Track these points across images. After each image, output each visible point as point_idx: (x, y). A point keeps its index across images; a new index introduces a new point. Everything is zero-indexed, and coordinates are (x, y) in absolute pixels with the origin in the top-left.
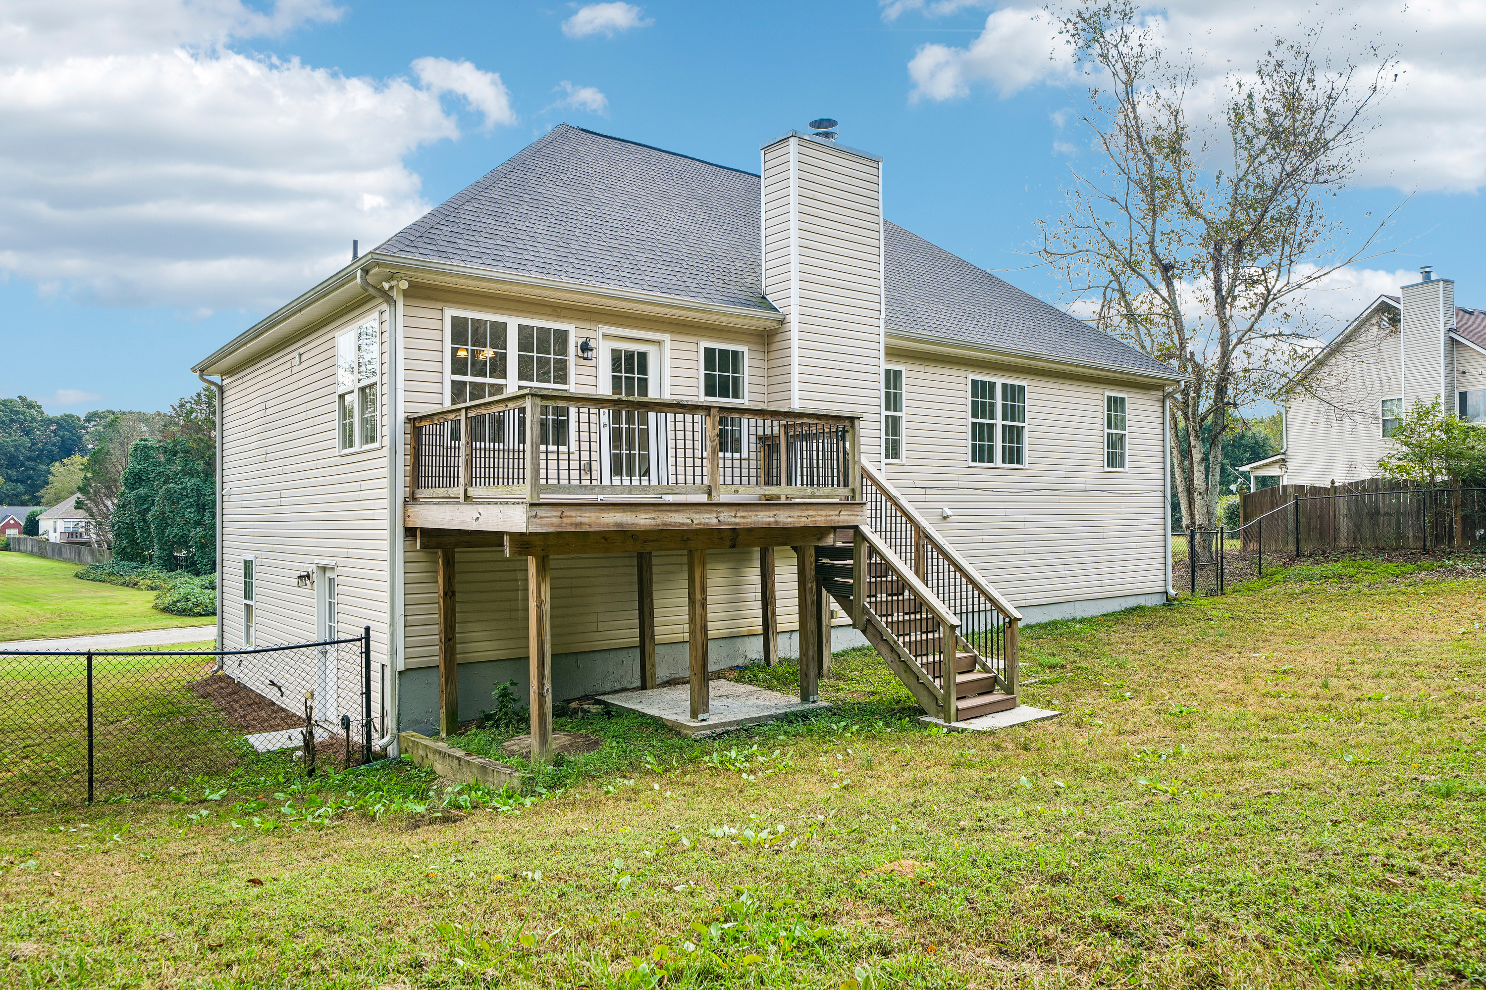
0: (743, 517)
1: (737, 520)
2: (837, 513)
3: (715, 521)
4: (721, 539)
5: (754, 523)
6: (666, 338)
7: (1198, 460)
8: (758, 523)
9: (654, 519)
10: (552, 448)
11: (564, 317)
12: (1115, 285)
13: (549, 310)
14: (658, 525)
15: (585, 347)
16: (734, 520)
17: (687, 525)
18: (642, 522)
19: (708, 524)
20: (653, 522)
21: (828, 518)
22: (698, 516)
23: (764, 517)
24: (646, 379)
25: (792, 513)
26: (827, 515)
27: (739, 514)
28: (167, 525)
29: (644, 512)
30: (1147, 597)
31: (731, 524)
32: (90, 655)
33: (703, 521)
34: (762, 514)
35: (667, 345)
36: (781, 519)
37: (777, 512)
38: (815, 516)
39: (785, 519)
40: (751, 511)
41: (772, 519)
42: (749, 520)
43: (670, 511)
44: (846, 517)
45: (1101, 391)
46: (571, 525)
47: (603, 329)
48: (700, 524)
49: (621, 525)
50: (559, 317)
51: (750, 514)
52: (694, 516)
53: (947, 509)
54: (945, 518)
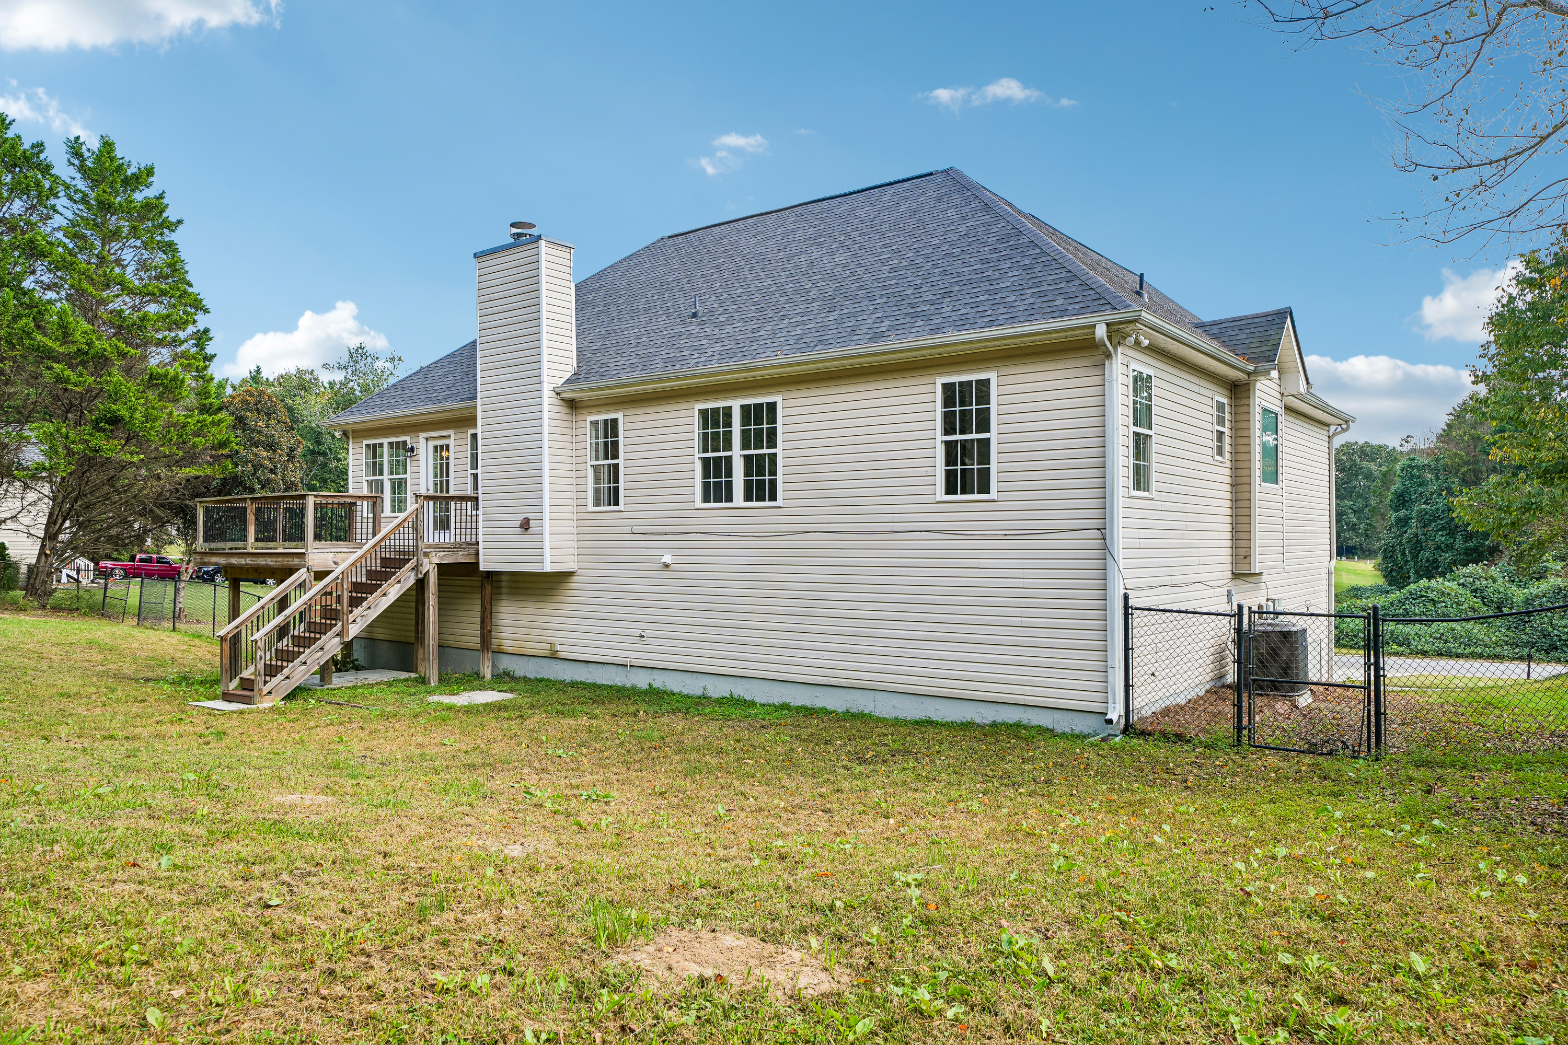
6: (450, 432)
11: (407, 432)
13: (400, 430)
15: (412, 449)
28: (1422, 549)
35: (452, 436)
47: (422, 435)
50: (404, 433)
53: (670, 556)
54: (667, 566)
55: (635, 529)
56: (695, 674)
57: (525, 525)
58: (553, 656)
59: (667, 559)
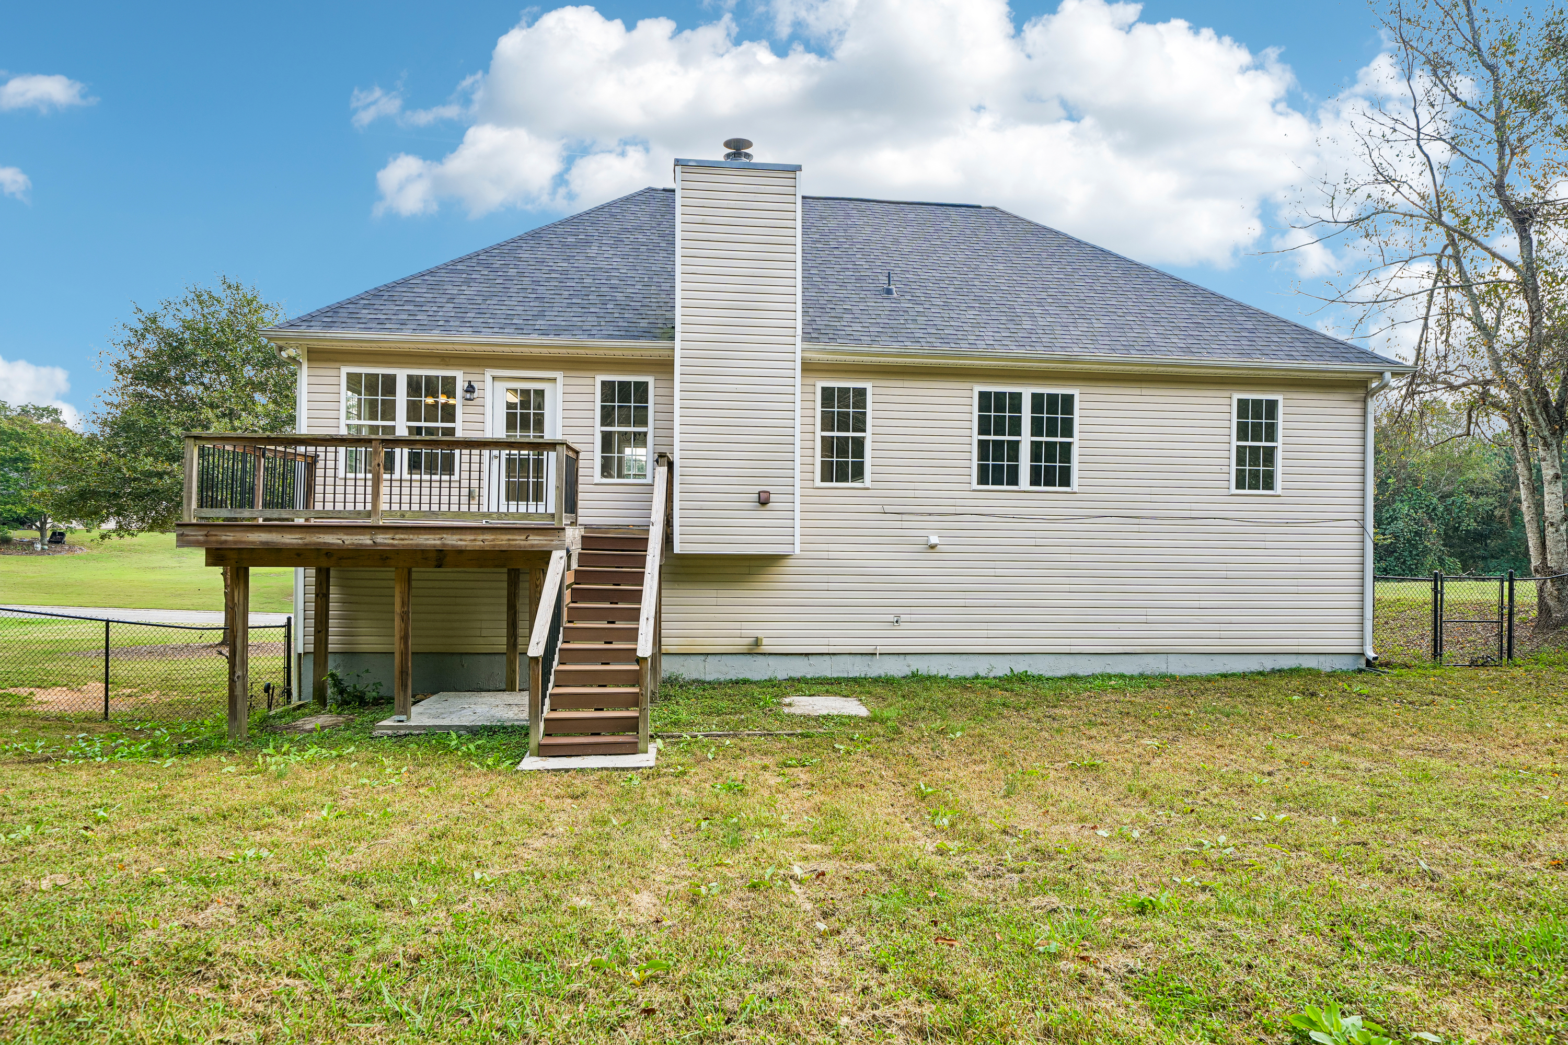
0: (402, 539)
1: (395, 542)
2: (524, 537)
3: (369, 542)
4: (426, 559)
5: (417, 545)
6: (558, 375)
7: (1549, 478)
8: (421, 545)
9: (301, 539)
10: (426, 477)
11: (453, 365)
12: (1450, 251)
13: (438, 360)
14: (306, 545)
15: (470, 389)
16: (391, 541)
17: (338, 545)
18: (288, 541)
19: (361, 545)
20: (300, 542)
21: (511, 542)
22: (349, 537)
23: (428, 539)
24: (543, 414)
25: (463, 537)
26: (509, 540)
27: (397, 537)
29: (290, 533)
30: (1322, 658)
31: (388, 545)
32: (108, 622)
33: (356, 542)
34: (426, 537)
35: (560, 380)
36: (450, 542)
37: (445, 536)
38: (494, 540)
39: (454, 542)
40: (413, 534)
41: (438, 542)
42: (411, 542)
43: (319, 533)
44: (536, 542)
45: (1227, 394)
46: (217, 542)
47: (489, 373)
48: (353, 544)
49: (267, 543)
50: (447, 365)
51: (411, 537)
52: (345, 537)
53: (936, 537)
54: (933, 547)
55: (887, 509)
56: (964, 656)
57: (763, 501)
58: (754, 650)
59: (934, 540)
